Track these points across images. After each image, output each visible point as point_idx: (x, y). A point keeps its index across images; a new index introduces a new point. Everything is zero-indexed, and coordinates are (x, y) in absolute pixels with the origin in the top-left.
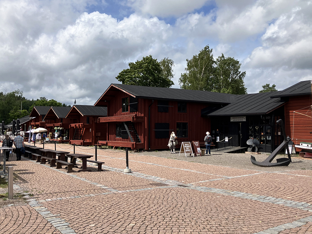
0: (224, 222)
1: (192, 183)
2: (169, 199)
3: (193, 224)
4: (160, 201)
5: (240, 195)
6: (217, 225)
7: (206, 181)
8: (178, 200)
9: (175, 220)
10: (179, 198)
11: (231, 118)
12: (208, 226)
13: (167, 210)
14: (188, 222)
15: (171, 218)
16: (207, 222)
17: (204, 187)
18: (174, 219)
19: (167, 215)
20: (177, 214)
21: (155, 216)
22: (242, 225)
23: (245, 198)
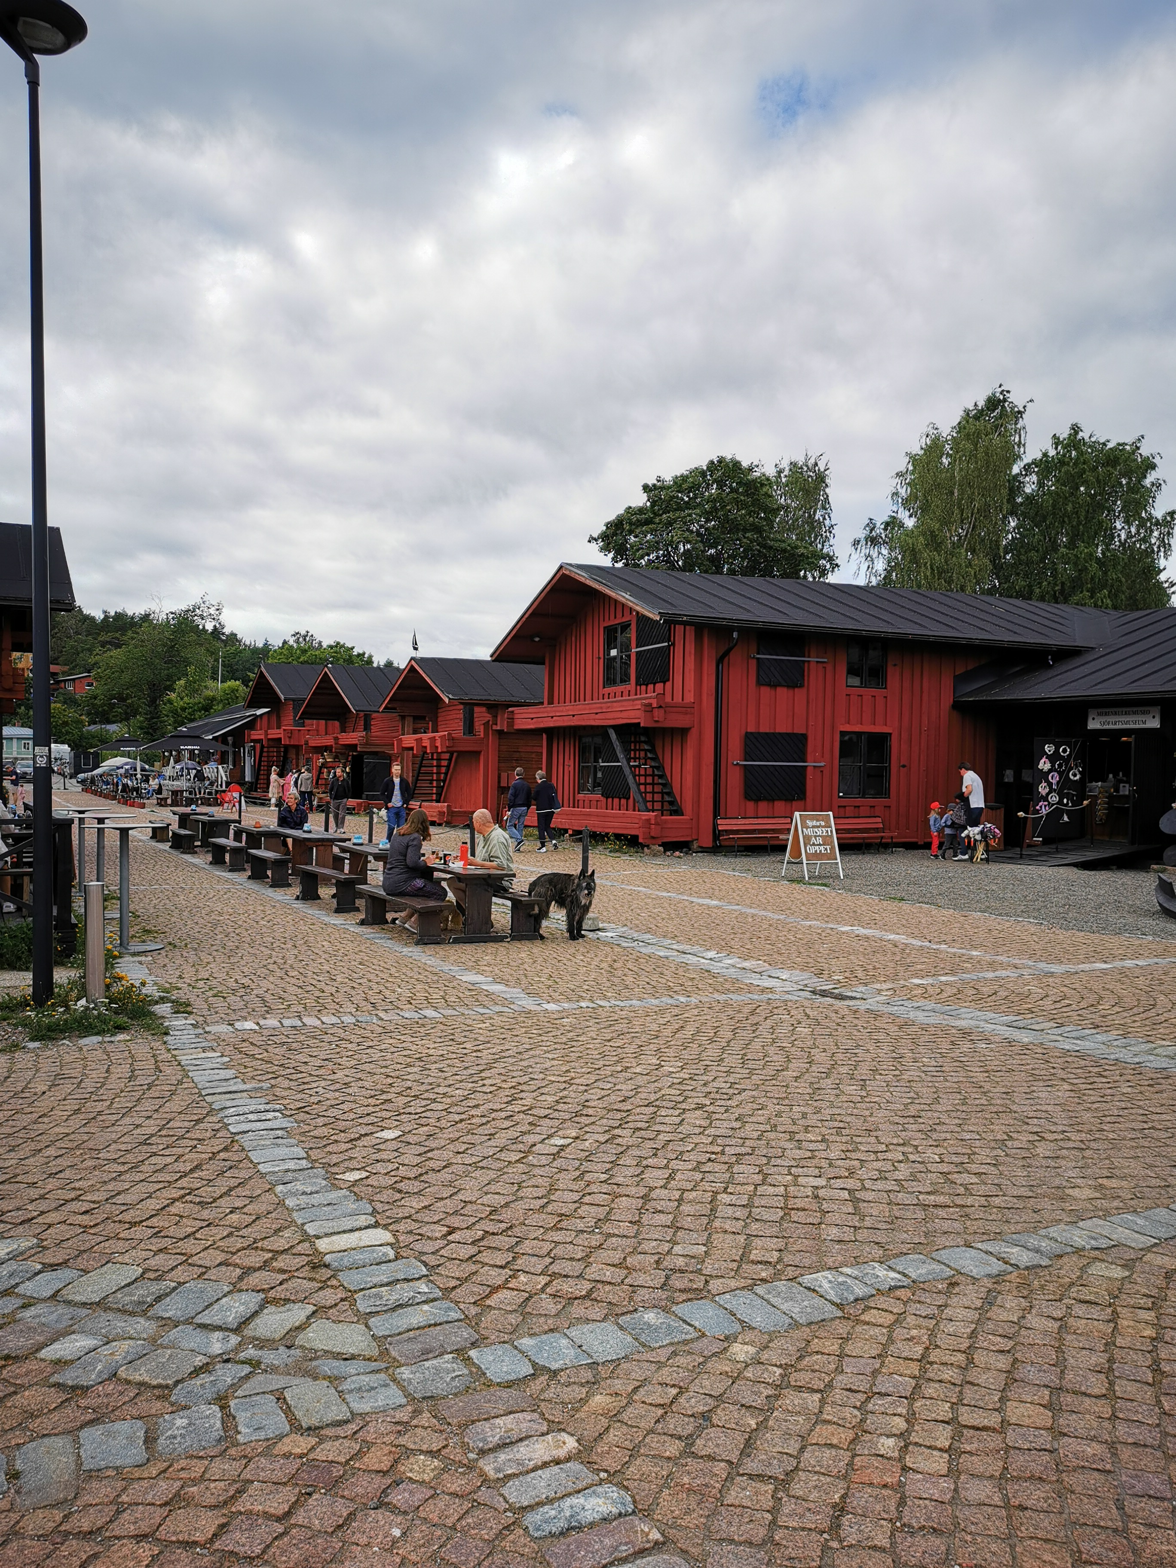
0: (984, 1155)
1: (878, 986)
2: (757, 1045)
3: (832, 1155)
4: (713, 1052)
5: (1087, 1044)
6: (945, 1168)
7: (943, 979)
8: (794, 1049)
9: (756, 1135)
10: (801, 1045)
11: (1092, 714)
12: (903, 1171)
13: (731, 1091)
14: (812, 1146)
15: (737, 1125)
16: (900, 1148)
17: (930, 1005)
18: (753, 1127)
19: (726, 1111)
20: (772, 1108)
21: (671, 1112)
22: (1071, 1173)
23: (1112, 1057)
